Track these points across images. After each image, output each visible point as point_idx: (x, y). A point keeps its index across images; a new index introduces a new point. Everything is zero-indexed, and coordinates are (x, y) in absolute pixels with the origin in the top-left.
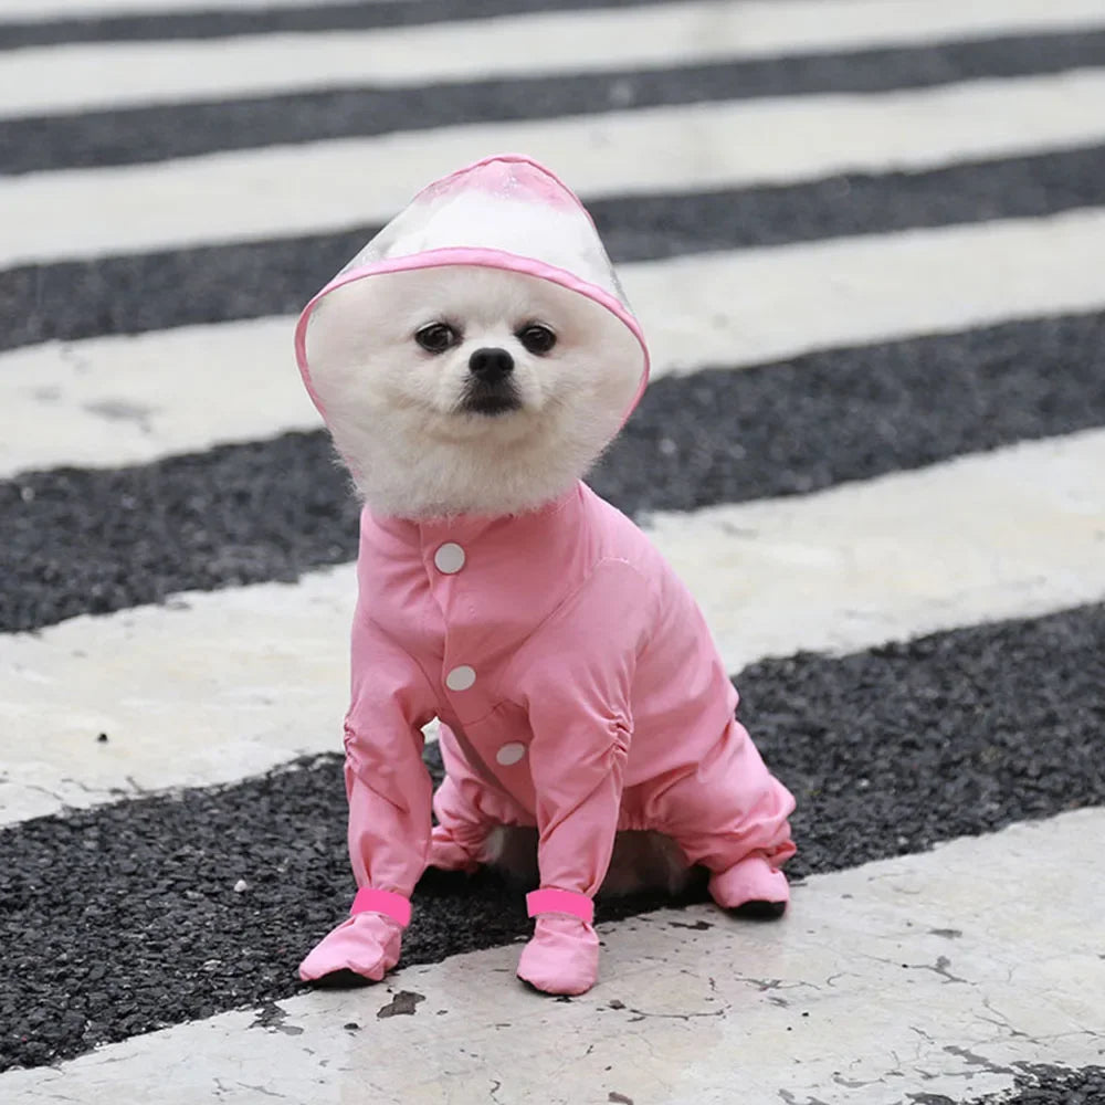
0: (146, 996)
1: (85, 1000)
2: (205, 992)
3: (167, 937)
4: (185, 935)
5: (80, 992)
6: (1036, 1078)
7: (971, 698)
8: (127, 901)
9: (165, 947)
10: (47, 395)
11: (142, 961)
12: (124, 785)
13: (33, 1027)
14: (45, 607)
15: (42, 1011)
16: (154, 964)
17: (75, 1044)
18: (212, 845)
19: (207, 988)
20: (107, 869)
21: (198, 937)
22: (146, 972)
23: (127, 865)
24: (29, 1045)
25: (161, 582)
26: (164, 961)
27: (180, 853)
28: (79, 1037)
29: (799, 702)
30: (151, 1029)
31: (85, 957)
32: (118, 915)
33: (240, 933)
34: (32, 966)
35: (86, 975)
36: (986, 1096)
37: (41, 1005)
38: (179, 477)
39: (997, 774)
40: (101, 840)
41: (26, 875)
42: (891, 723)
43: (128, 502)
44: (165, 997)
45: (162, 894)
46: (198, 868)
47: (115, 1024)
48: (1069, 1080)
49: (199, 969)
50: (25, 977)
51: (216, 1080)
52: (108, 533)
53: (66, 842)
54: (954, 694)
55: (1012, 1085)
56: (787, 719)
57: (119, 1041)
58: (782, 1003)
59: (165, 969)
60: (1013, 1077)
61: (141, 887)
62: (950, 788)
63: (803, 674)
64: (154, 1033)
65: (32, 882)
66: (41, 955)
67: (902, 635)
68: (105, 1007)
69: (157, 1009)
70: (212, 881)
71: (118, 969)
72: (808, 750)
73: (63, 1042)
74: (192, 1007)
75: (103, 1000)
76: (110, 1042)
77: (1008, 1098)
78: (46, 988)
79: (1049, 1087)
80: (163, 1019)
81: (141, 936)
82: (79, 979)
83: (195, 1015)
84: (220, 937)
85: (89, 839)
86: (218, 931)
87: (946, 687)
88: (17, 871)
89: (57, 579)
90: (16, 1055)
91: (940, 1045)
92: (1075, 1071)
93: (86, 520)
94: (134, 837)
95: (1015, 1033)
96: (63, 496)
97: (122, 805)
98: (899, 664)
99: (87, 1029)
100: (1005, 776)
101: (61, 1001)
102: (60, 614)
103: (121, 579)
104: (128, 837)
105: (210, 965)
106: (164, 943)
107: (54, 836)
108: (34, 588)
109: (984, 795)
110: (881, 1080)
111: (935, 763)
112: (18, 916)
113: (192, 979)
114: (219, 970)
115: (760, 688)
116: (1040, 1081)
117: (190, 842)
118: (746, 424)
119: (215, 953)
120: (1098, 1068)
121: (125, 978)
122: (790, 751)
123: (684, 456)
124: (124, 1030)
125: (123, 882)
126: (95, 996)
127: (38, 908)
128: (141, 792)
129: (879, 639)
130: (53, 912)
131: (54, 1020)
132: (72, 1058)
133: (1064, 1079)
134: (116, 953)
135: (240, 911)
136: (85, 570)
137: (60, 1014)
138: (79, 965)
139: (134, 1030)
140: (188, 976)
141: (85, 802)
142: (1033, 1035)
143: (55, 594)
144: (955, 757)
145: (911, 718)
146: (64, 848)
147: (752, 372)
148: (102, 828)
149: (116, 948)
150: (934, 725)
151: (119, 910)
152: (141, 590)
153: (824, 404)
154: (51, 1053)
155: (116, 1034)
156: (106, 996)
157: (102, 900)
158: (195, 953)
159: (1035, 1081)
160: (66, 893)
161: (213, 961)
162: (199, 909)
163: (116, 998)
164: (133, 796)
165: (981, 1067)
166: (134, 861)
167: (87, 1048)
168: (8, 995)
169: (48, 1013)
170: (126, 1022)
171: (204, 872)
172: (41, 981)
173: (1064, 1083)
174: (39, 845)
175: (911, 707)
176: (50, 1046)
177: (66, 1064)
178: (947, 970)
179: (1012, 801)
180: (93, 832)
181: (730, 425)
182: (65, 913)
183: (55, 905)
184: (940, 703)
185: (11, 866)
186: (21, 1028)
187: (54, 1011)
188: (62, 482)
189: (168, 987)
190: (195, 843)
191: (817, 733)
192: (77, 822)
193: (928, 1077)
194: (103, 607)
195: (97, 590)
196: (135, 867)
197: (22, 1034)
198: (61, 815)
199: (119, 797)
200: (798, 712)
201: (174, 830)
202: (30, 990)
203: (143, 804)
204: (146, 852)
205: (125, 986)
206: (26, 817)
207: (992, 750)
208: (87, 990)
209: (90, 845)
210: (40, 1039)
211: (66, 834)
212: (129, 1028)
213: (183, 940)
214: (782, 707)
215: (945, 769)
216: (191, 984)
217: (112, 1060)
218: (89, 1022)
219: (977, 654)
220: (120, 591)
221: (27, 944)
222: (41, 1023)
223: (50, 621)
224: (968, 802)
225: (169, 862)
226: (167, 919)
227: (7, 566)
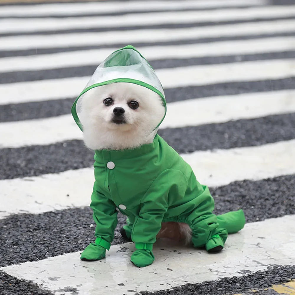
0: (63, 247)
1: (48, 248)
2: (77, 247)
3: (71, 236)
4: (76, 235)
5: (47, 247)
6: (273, 267)
7: (285, 189)
8: (64, 228)
9: (70, 238)
11: (63, 240)
12: (70, 205)
13: (34, 253)
14: (62, 169)
15: (37, 250)
16: (66, 241)
17: (43, 257)
18: (88, 217)
19: (78, 246)
20: (61, 222)
21: (78, 236)
22: (64, 243)
23: (66, 221)
24: (32, 257)
26: (69, 241)
27: (79, 219)
28: (44, 256)
29: (242, 190)
30: (62, 254)
31: (50, 240)
32: (61, 231)
33: (89, 235)
34: (37, 241)
35: (49, 243)
36: (259, 271)
37: (37, 249)
39: (286, 206)
40: (61, 216)
41: (41, 223)
42: (263, 194)
44: (67, 248)
45: (72, 227)
46: (83, 222)
47: (54, 253)
48: (281, 268)
49: (77, 242)
50: (35, 243)
51: (74, 265)
52: (82, 153)
53: (53, 217)
54: (282, 188)
55: (266, 268)
56: (237, 193)
57: (53, 256)
59: (69, 242)
60: (267, 267)
61: (68, 226)
62: (273, 208)
63: (245, 184)
64: (62, 255)
65: (42, 225)
66: (40, 239)
67: (272, 176)
68: (52, 250)
69: (65, 250)
70: (85, 225)
71: (57, 242)
72: (241, 200)
73: (40, 257)
74: (73, 250)
75: (52, 248)
76: (51, 257)
77: (265, 271)
78: (39, 246)
79: (276, 269)
80: (66, 252)
81: (65, 236)
82: (48, 244)
83: (73, 251)
84: (84, 236)
85: (58, 216)
86: (83, 235)
87: (280, 187)
88: (40, 222)
89: (67, 163)
90: (29, 259)
91: (251, 260)
92: (283, 266)
93: (77, 150)
94: (69, 216)
95: (271, 258)
96: (73, 145)
97: (69, 209)
98: (270, 182)
99: (47, 254)
100: (288, 206)
101: (42, 248)
102: (66, 169)
103: (82, 163)
104: (68, 216)
105: (80, 242)
106: (70, 237)
107: (51, 215)
108: (60, 164)
109: (281, 210)
110: (235, 267)
111: (272, 203)
112: (37, 231)
113: (75, 244)
114: (81, 243)
115: (233, 187)
116: (274, 268)
117: (82, 217)
118: (247, 131)
119: (82, 239)
120: (289, 266)
121: (58, 244)
122: (236, 200)
123: (230, 137)
124: (56, 254)
125: (64, 225)
126: (51, 248)
127: (43, 230)
128: (74, 207)
129: (266, 177)
130: (46, 231)
131: (39, 252)
132: (42, 260)
133: (280, 267)
134: (58, 239)
135: (90, 231)
136: (74, 160)
137: (41, 251)
138: (48, 241)
139: (58, 254)
140: (74, 244)
141: (60, 208)
142: (275, 259)
143: (65, 166)
144: (277, 202)
145: (268, 194)
146: (52, 218)
147: (252, 120)
148: (63, 214)
149: (59, 238)
150: (274, 195)
151: (61, 230)
152: (86, 166)
153: (270, 126)
154: (37, 259)
155: (53, 255)
156: (53, 247)
157: (58, 228)
158: (77, 239)
160: (50, 227)
161: (80, 241)
162: (80, 230)
163: (55, 248)
164: (72, 207)
165: (260, 265)
166: (68, 221)
168: (30, 247)
169: (38, 251)
170: (56, 253)
171: (84, 223)
172: (39, 244)
173: (279, 268)
174: (46, 217)
175: (269, 191)
176: (37, 257)
177: (40, 261)
178: (259, 245)
179: (288, 212)
181: (243, 131)
182: (48, 231)
183: (47, 229)
184: (277, 191)
185: (38, 221)
186: (31, 254)
187: (40, 250)
188: (75, 143)
189: (68, 246)
190: (84, 217)
191: (244, 197)
192: (57, 213)
193: (246, 266)
194: (76, 168)
195: (75, 165)
196: (68, 222)
197: (31, 255)
198: (53, 211)
199: (69, 208)
200: (240, 192)
201: (80, 214)
202: (36, 246)
203: (74, 209)
204: (71, 218)
205: (58, 245)
206: (45, 211)
207: (287, 201)
208: (49, 246)
209: (58, 217)
210: (35, 256)
211: (53, 215)
212: (57, 254)
213: (75, 236)
214: (237, 191)
215: (274, 205)
216: (74, 245)
217: (51, 260)
218: (48, 253)
219: (290, 180)
220: (81, 165)
221: (37, 237)
222: (36, 253)
223: (63, 171)
224: (277, 211)
225: (76, 221)
226: (72, 232)
227: (55, 160)
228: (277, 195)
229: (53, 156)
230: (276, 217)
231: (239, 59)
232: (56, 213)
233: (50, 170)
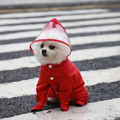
0: (22, 112)
5: (15, 111)
9: (25, 108)
10: (25, 61)
11: (22, 109)
12: (24, 94)
14: (20, 79)
18: (32, 99)
20: (20, 101)
21: (28, 107)
23: (23, 101)
24: (8, 116)
25: (33, 77)
29: (102, 87)
31: (16, 108)
32: (21, 105)
34: (10, 109)
37: (10, 112)
38: (38, 68)
40: (20, 99)
42: (112, 88)
43: (32, 70)
45: (26, 103)
52: (29, 73)
56: (100, 88)
58: (91, 112)
60: (115, 118)
61: (24, 103)
62: (117, 94)
63: (103, 84)
64: (21, 115)
65: (12, 103)
67: (115, 81)
70: (31, 102)
73: (12, 116)
76: (17, 115)
80: (23, 114)
81: (22, 107)
83: (26, 113)
86: (31, 106)
87: (119, 85)
89: (22, 77)
90: (6, 117)
91: (107, 115)
93: (27, 72)
94: (24, 99)
95: (116, 115)
96: (25, 70)
97: (24, 96)
98: (114, 84)
99: (14, 114)
102: (22, 80)
103: (29, 77)
105: (29, 109)
107: (16, 99)
108: (19, 78)
110: (100, 118)
111: (116, 92)
112: (10, 105)
115: (98, 86)
118: (103, 63)
121: (20, 110)
122: (99, 91)
123: (95, 66)
127: (12, 105)
129: (113, 81)
130: (14, 105)
134: (19, 108)
135: (34, 105)
136: (25, 76)
137: (12, 113)
141: (20, 96)
143: (21, 78)
144: (118, 92)
145: (114, 88)
147: (105, 58)
148: (21, 98)
150: (117, 89)
153: (113, 61)
154: (10, 117)
156: (17, 112)
157: (19, 104)
159: (117, 118)
160: (15, 103)
162: (29, 104)
164: (25, 95)
165: (112, 117)
167: (14, 116)
168: (7, 112)
170: (19, 114)
174: (14, 99)
175: (114, 87)
178: (111, 109)
180: (20, 98)
181: (102, 63)
184: (118, 87)
185: (10, 101)
186: (7, 114)
189: (24, 111)
190: (30, 99)
191: (103, 90)
193: (105, 118)
194: (26, 79)
195: (26, 78)
200: (101, 88)
203: (26, 96)
206: (13, 97)
216: (27, 111)
217: (16, 117)
220: (28, 78)
222: (10, 114)
223: (20, 81)
224: (118, 95)
225: (27, 101)
226: (26, 105)
227: (17, 76)
228: (118, 88)
229: (16, 75)
230: (118, 98)
231: (98, 33)
232: (18, 98)
233: (15, 80)
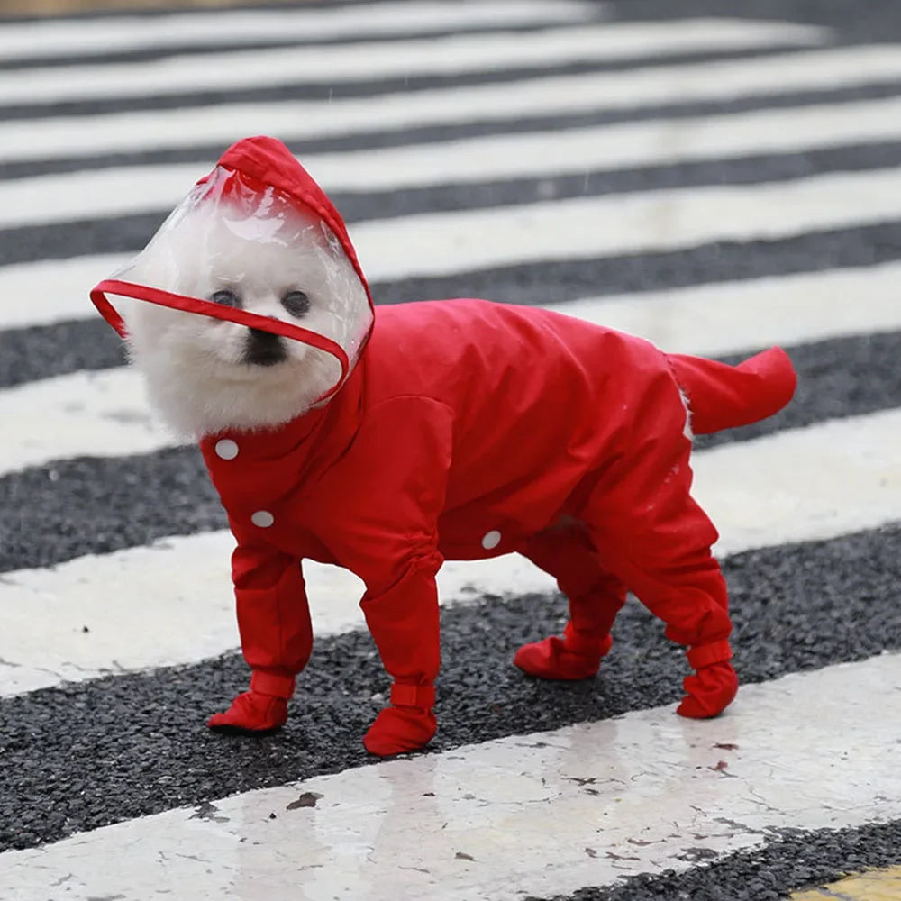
0: (113, 800)
1: (66, 805)
2: (159, 797)
3: (132, 762)
4: (146, 760)
5: (63, 800)
6: (781, 836)
7: (769, 593)
8: (104, 740)
9: (130, 769)
10: (74, 408)
11: (111, 778)
12: (109, 666)
13: (25, 823)
14: (60, 551)
15: (34, 813)
16: (121, 780)
17: (56, 833)
18: (173, 703)
19: (160, 794)
20: (92, 721)
21: (155, 762)
22: (114, 785)
23: (107, 718)
24: (21, 835)
25: (151, 531)
26: (128, 778)
27: (148, 708)
28: (60, 828)
30: (114, 822)
31: (69, 777)
32: (97, 749)
33: (188, 758)
34: (28, 784)
35: (68, 789)
36: (741, 849)
37: (33, 809)
38: (172, 461)
39: (782, 644)
40: (89, 703)
41: (28, 726)
43: (132, 479)
44: (128, 801)
45: (131, 735)
46: (160, 717)
47: (87, 819)
48: (806, 837)
49: (155, 782)
50: (23, 791)
51: (161, 853)
52: (114, 500)
53: (62, 704)
54: (757, 590)
55: (762, 841)
57: (89, 830)
58: (594, 792)
59: (129, 783)
60: (763, 836)
61: (116, 731)
62: (745, 653)
64: (116, 825)
65: (33, 731)
66: (36, 777)
68: (80, 809)
69: (119, 809)
70: (171, 726)
71: (92, 784)
72: (639, 631)
73: (47, 832)
74: (147, 807)
75: (80, 804)
76: (83, 831)
77: (757, 850)
78: (38, 798)
79: (790, 842)
80: (125, 815)
81: (112, 763)
82: (63, 791)
83: (148, 812)
84: (172, 762)
85: (79, 701)
86: (171, 757)
87: (751, 587)
88: (22, 724)
89: (71, 531)
90: (11, 842)
91: (710, 818)
92: (811, 831)
93: (97, 490)
94: (114, 699)
95: (770, 809)
96: (81, 476)
97: (108, 679)
99: (66, 823)
100: (788, 644)
101: (48, 805)
102: (73, 553)
103: (120, 530)
104: (110, 699)
105: (162, 780)
106: (131, 766)
107: (53, 700)
108: (52, 538)
109: (770, 657)
110: (663, 840)
111: (735, 637)
112: (21, 753)
113: (149, 789)
114: (170, 783)
116: (783, 838)
117: (156, 701)
119: (168, 772)
120: (829, 829)
121: (97, 790)
122: (624, 632)
124: (94, 823)
125: (103, 729)
126: (74, 803)
127: (37, 748)
128: (123, 670)
130: (48, 749)
131: (42, 819)
132: (54, 842)
133: (801, 836)
134: (93, 774)
135: (190, 744)
136: (93, 525)
137: (47, 814)
138: (64, 782)
139: (102, 823)
140: (146, 787)
141: (79, 677)
142: (782, 810)
144: (752, 633)
146: (60, 708)
148: (91, 694)
149: (94, 770)
150: (737, 612)
151: (98, 746)
152: (135, 537)
154: (38, 840)
155: (89, 826)
156: (82, 802)
157: (85, 740)
158: (153, 772)
159: (780, 838)
160: (58, 737)
161: (165, 777)
162: (158, 744)
163: (90, 803)
164: (116, 674)
165: (741, 830)
166: (113, 714)
167: (65, 835)
168: (9, 803)
169: (37, 814)
170: (95, 819)
171: (165, 720)
172: (34, 793)
173: (802, 839)
174: (40, 706)
176: (37, 835)
177: (48, 846)
178: (724, 769)
179: (790, 661)
180: (83, 697)
182: (57, 750)
183: (50, 745)
184: (744, 597)
185: (19, 720)
186: (16, 824)
187: (42, 812)
188: (81, 468)
189: (130, 794)
190: (160, 701)
192: (71, 691)
193: (699, 837)
194: (105, 549)
195: (101, 538)
196: (112, 719)
197: (16, 828)
198: (60, 687)
199: (106, 674)
201: (145, 694)
202: (26, 800)
203: (123, 678)
204: (122, 708)
205: (97, 795)
206: (33, 689)
207: (780, 627)
208: (69, 798)
209: (79, 705)
210: (30, 831)
211: (62, 698)
212: (98, 822)
213: (144, 764)
215: (744, 641)
216: (148, 792)
217: (83, 843)
218: (68, 819)
219: (777, 565)
220: (119, 538)
221: (26, 770)
222: (32, 821)
223: (63, 559)
224: (757, 662)
225: (139, 715)
226: (133, 750)
227: (33, 524)
228: (747, 610)
229: (23, 514)
230: (760, 679)
232: (71, 693)
233: (23, 557)
